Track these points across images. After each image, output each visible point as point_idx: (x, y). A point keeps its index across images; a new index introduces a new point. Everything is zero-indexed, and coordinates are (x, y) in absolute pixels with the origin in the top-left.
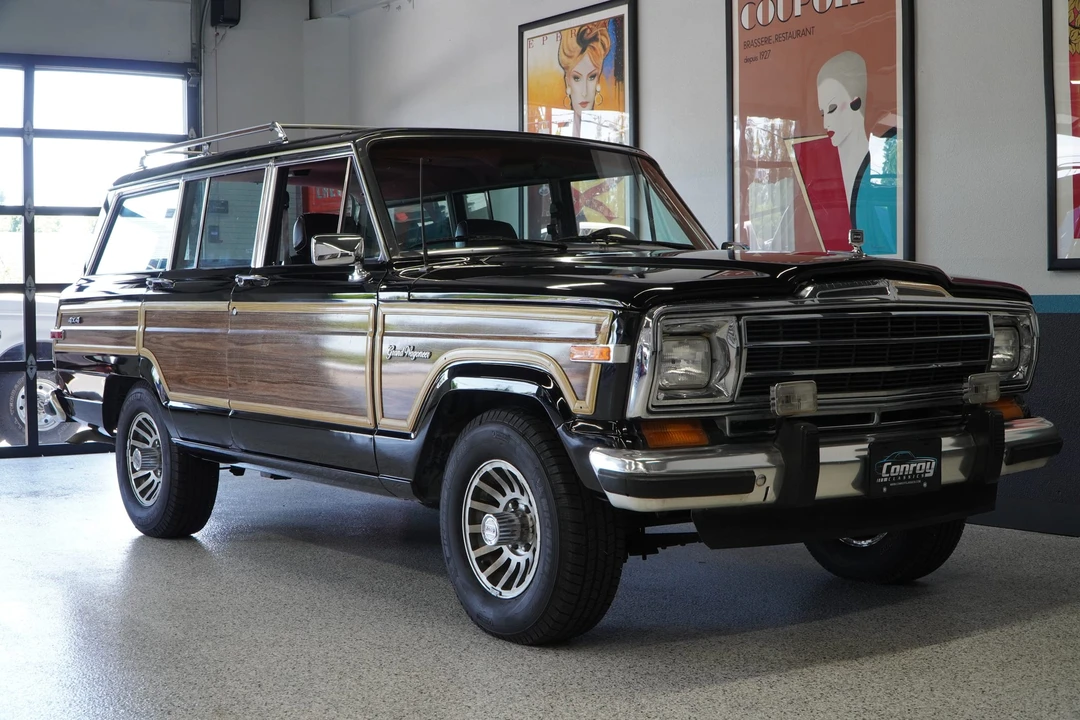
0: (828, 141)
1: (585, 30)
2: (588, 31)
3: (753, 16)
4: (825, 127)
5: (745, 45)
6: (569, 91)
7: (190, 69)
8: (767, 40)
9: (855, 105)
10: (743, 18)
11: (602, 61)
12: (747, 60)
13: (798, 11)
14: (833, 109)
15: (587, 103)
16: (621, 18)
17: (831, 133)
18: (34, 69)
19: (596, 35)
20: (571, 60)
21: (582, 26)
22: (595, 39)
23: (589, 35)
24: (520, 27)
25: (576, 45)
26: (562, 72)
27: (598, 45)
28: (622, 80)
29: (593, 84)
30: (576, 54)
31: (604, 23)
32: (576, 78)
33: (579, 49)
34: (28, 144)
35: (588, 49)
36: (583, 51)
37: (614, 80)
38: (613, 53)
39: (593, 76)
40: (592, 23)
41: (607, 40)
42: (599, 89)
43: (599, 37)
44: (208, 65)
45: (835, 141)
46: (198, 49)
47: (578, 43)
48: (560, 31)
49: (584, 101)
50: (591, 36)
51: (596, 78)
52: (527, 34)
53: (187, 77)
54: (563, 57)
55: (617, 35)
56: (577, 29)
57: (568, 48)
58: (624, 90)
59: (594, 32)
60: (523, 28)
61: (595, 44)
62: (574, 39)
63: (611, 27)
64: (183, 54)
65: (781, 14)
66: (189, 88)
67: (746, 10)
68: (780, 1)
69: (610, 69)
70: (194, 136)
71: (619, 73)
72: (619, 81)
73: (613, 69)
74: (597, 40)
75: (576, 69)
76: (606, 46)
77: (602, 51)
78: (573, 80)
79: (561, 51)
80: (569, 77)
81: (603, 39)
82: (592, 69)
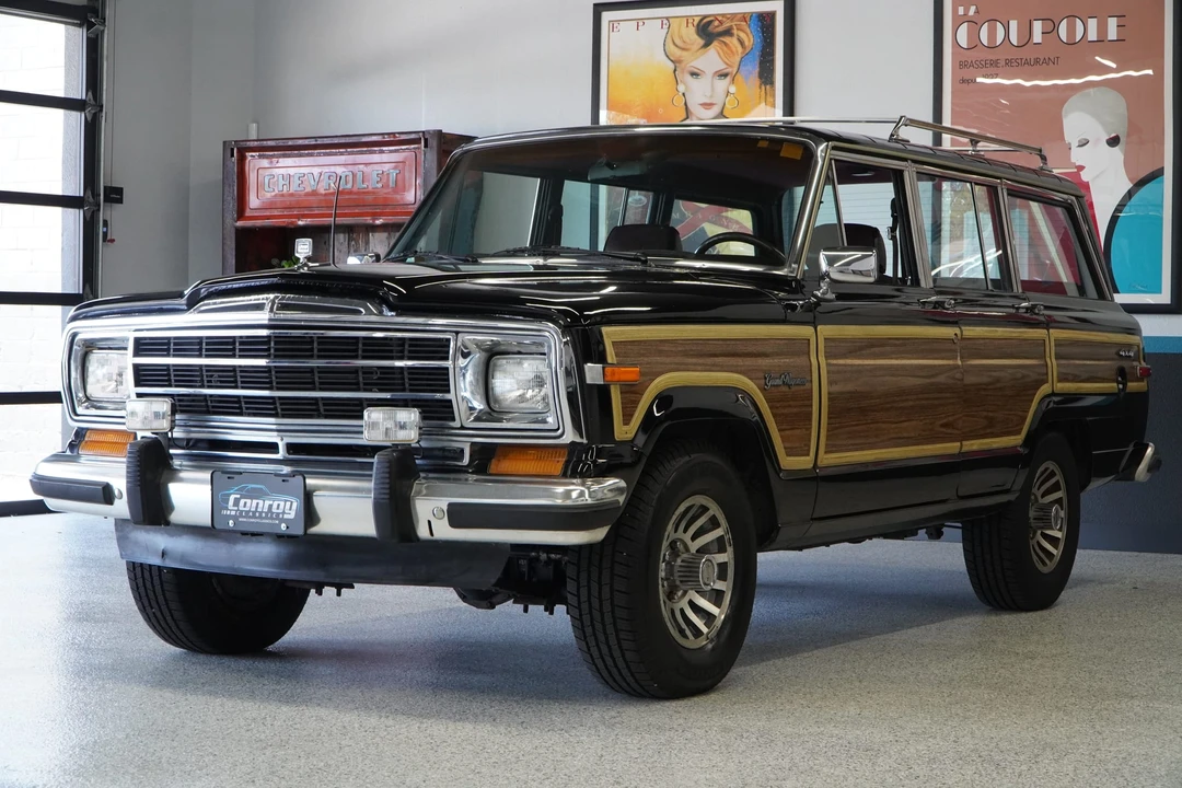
0: (1077, 175)
1: (711, 22)
2: (716, 23)
3: (974, 36)
4: (1073, 160)
5: (961, 64)
6: (681, 88)
7: (90, 14)
8: (993, 63)
9: (1113, 142)
10: (958, 35)
11: (738, 59)
12: (963, 81)
13: (1037, 37)
14: (1084, 143)
15: (711, 105)
16: (772, 15)
17: (1081, 168)
19: (730, 29)
20: (685, 53)
21: (705, 17)
22: (728, 32)
23: (716, 28)
24: (595, 5)
25: (697, 37)
26: (672, 66)
27: (733, 41)
28: (772, 83)
29: (722, 84)
30: (696, 47)
31: (744, 17)
32: (693, 74)
33: (701, 42)
35: (715, 43)
36: (706, 45)
37: (757, 81)
38: (757, 53)
39: (726, 75)
40: (723, 15)
41: (750, 38)
42: (733, 89)
43: (735, 31)
45: (1085, 176)
47: (699, 35)
48: (667, 18)
49: (708, 101)
50: (720, 29)
51: (728, 78)
52: (607, 16)
54: (671, 48)
55: (762, 31)
56: (697, 20)
57: (681, 37)
58: (774, 95)
59: (726, 25)
60: (601, 7)
61: (727, 39)
62: (692, 30)
63: (754, 24)
65: (1014, 39)
66: (88, 38)
67: (963, 30)
68: (1013, 25)
69: (753, 69)
70: (92, 102)
71: (766, 76)
72: (766, 84)
73: (757, 70)
74: (731, 35)
75: (692, 64)
76: (747, 43)
77: (740, 49)
78: (689, 77)
79: (669, 40)
80: (683, 72)
81: (742, 35)
82: (721, 66)
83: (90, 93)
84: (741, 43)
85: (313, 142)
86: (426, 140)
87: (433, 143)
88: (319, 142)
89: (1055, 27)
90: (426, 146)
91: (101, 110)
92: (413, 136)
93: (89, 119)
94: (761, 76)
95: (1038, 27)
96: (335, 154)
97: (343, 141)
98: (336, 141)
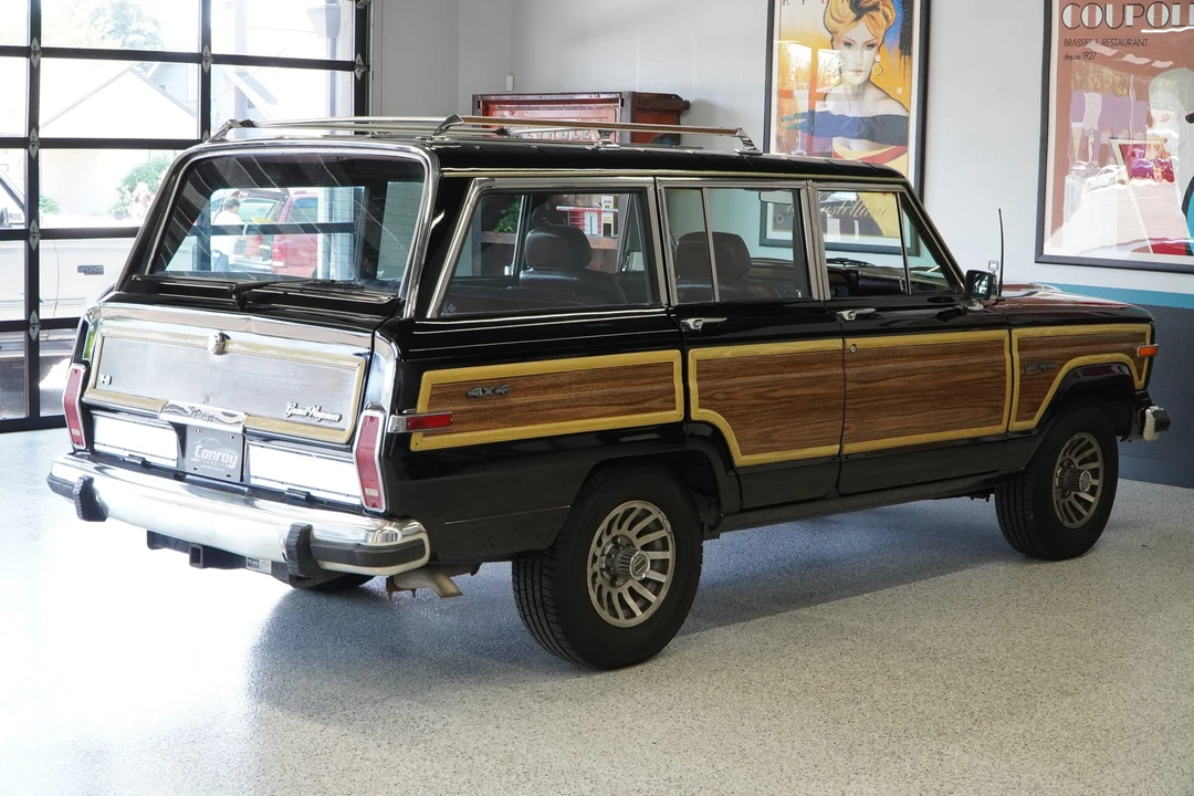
0: (1160, 147)
3: (1077, 17)
5: (1066, 43)
9: (1191, 118)
10: (1064, 16)
11: (883, 32)
12: (1067, 57)
13: (1129, 20)
14: (1165, 117)
15: (861, 71)
17: (1165, 140)
19: (878, 5)
20: (840, 26)
22: (875, 7)
23: (867, 3)
25: (848, 11)
26: (830, 36)
27: (879, 15)
28: (910, 54)
29: (869, 54)
30: (849, 20)
32: (848, 44)
33: (853, 15)
35: (865, 17)
36: (858, 18)
37: (898, 52)
39: (872, 46)
41: (891, 12)
42: (878, 58)
43: (881, 7)
45: (1168, 148)
47: (852, 10)
49: (858, 69)
50: (870, 5)
51: (875, 48)
54: (831, 21)
55: (904, 8)
57: (837, 11)
58: (911, 65)
59: (874, 1)
61: (874, 14)
62: (847, 5)
65: (1110, 21)
66: (357, 9)
67: (1069, 10)
68: (1110, 8)
69: (894, 41)
70: (361, 63)
71: (905, 46)
72: (905, 55)
73: (898, 42)
74: (878, 10)
75: (848, 35)
76: (890, 17)
77: (884, 22)
78: (843, 46)
79: (828, 13)
80: (838, 41)
81: (887, 10)
82: (869, 37)
83: (359, 56)
84: (886, 17)
85: (538, 98)
86: (622, 100)
87: (628, 103)
88: (543, 98)
89: (1145, 12)
90: (622, 105)
91: (369, 70)
92: (613, 96)
93: (359, 77)
94: (901, 48)
95: (1130, 10)
96: (555, 109)
97: (560, 98)
98: (555, 97)
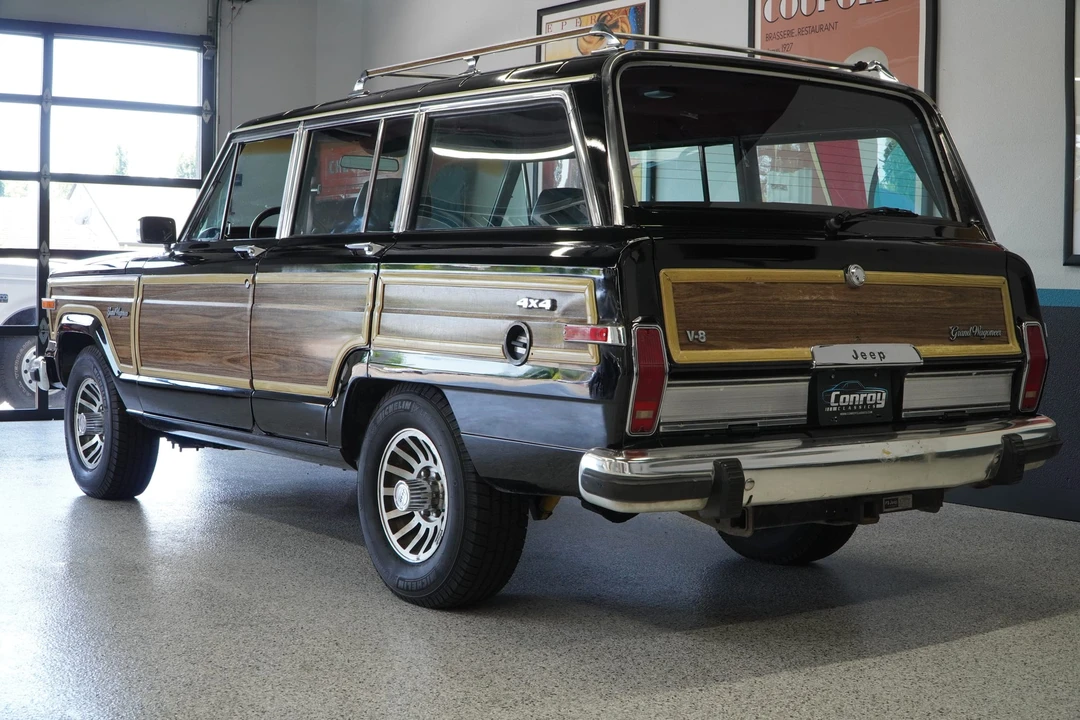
1: (604, 17)
2: (609, 18)
3: (776, 9)
5: (767, 37)
7: (206, 41)
8: (790, 33)
10: (766, 10)
13: (821, 5)
16: (643, 6)
18: (53, 37)
19: (617, 22)
20: (590, 47)
21: (602, 13)
22: (615, 25)
23: (609, 22)
24: (538, 11)
31: (625, 10)
34: (46, 110)
40: (613, 10)
41: (627, 27)
43: (620, 24)
44: (223, 38)
46: (214, 22)
48: (579, 17)
50: (611, 23)
52: (546, 19)
53: (203, 50)
54: (583, 43)
55: (638, 21)
56: (597, 16)
59: (615, 19)
60: (541, 13)
61: (614, 31)
63: (632, 15)
64: (199, 27)
65: (804, 8)
66: (204, 59)
67: (769, 5)
70: (209, 108)
74: (617, 27)
81: (624, 26)
83: (207, 102)
91: (215, 116)
93: (207, 121)
